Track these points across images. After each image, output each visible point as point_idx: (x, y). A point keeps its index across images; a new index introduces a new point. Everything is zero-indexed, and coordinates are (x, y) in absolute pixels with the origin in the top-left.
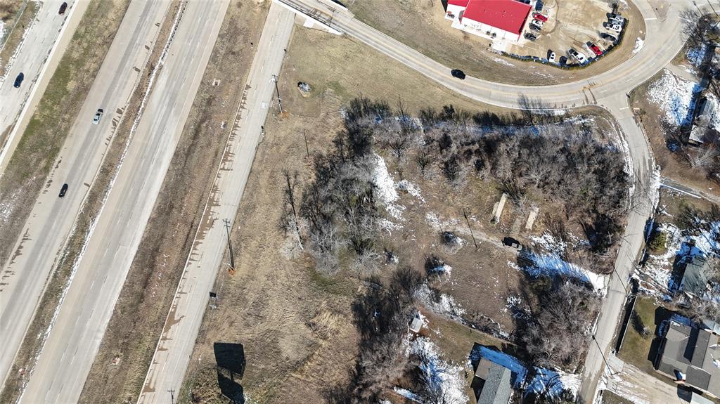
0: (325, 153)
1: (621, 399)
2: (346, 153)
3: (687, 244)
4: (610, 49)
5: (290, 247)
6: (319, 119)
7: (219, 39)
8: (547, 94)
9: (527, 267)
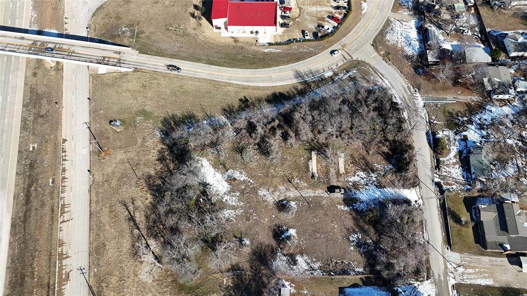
0: (152, 173)
1: (471, 285)
2: (172, 166)
3: (462, 140)
4: (346, 16)
6: (138, 146)
7: (24, 109)
8: (314, 64)
9: (354, 204)
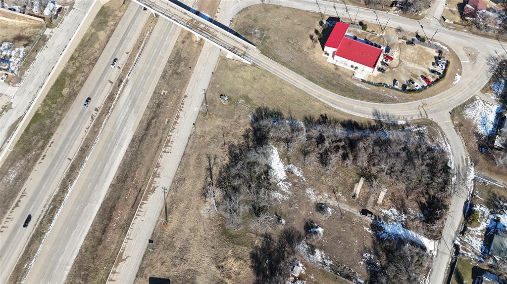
0: (236, 143)
2: (251, 144)
3: (494, 220)
4: (437, 80)
5: (208, 209)
6: (233, 120)
7: (168, 64)
8: (393, 110)
9: (378, 232)
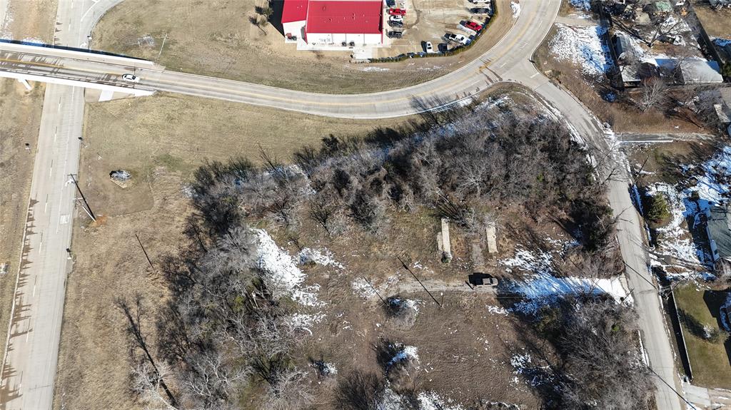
0: (175, 253)
3: (690, 199)
4: (488, 21)
6: (153, 210)
8: (442, 87)
9: (516, 305)
